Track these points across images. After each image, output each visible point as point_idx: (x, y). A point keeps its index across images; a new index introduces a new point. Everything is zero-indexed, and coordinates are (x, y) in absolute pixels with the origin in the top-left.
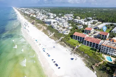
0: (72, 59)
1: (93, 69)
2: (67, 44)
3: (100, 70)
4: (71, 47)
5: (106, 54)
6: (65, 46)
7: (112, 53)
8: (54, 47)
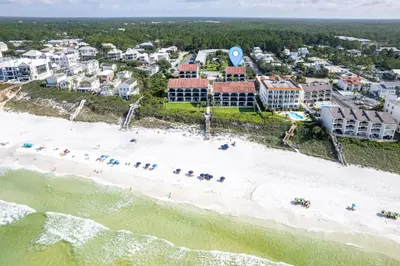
0: (225, 147)
1: (287, 146)
2: (167, 119)
3: (302, 141)
4: (190, 122)
5: (281, 109)
6: (168, 127)
7: (289, 104)
8: (132, 141)
